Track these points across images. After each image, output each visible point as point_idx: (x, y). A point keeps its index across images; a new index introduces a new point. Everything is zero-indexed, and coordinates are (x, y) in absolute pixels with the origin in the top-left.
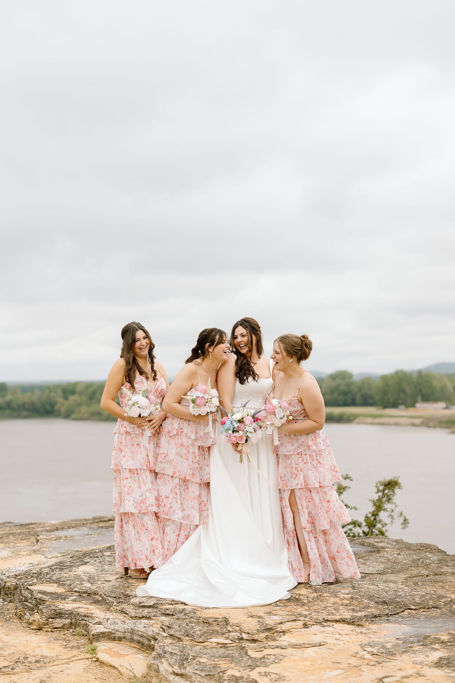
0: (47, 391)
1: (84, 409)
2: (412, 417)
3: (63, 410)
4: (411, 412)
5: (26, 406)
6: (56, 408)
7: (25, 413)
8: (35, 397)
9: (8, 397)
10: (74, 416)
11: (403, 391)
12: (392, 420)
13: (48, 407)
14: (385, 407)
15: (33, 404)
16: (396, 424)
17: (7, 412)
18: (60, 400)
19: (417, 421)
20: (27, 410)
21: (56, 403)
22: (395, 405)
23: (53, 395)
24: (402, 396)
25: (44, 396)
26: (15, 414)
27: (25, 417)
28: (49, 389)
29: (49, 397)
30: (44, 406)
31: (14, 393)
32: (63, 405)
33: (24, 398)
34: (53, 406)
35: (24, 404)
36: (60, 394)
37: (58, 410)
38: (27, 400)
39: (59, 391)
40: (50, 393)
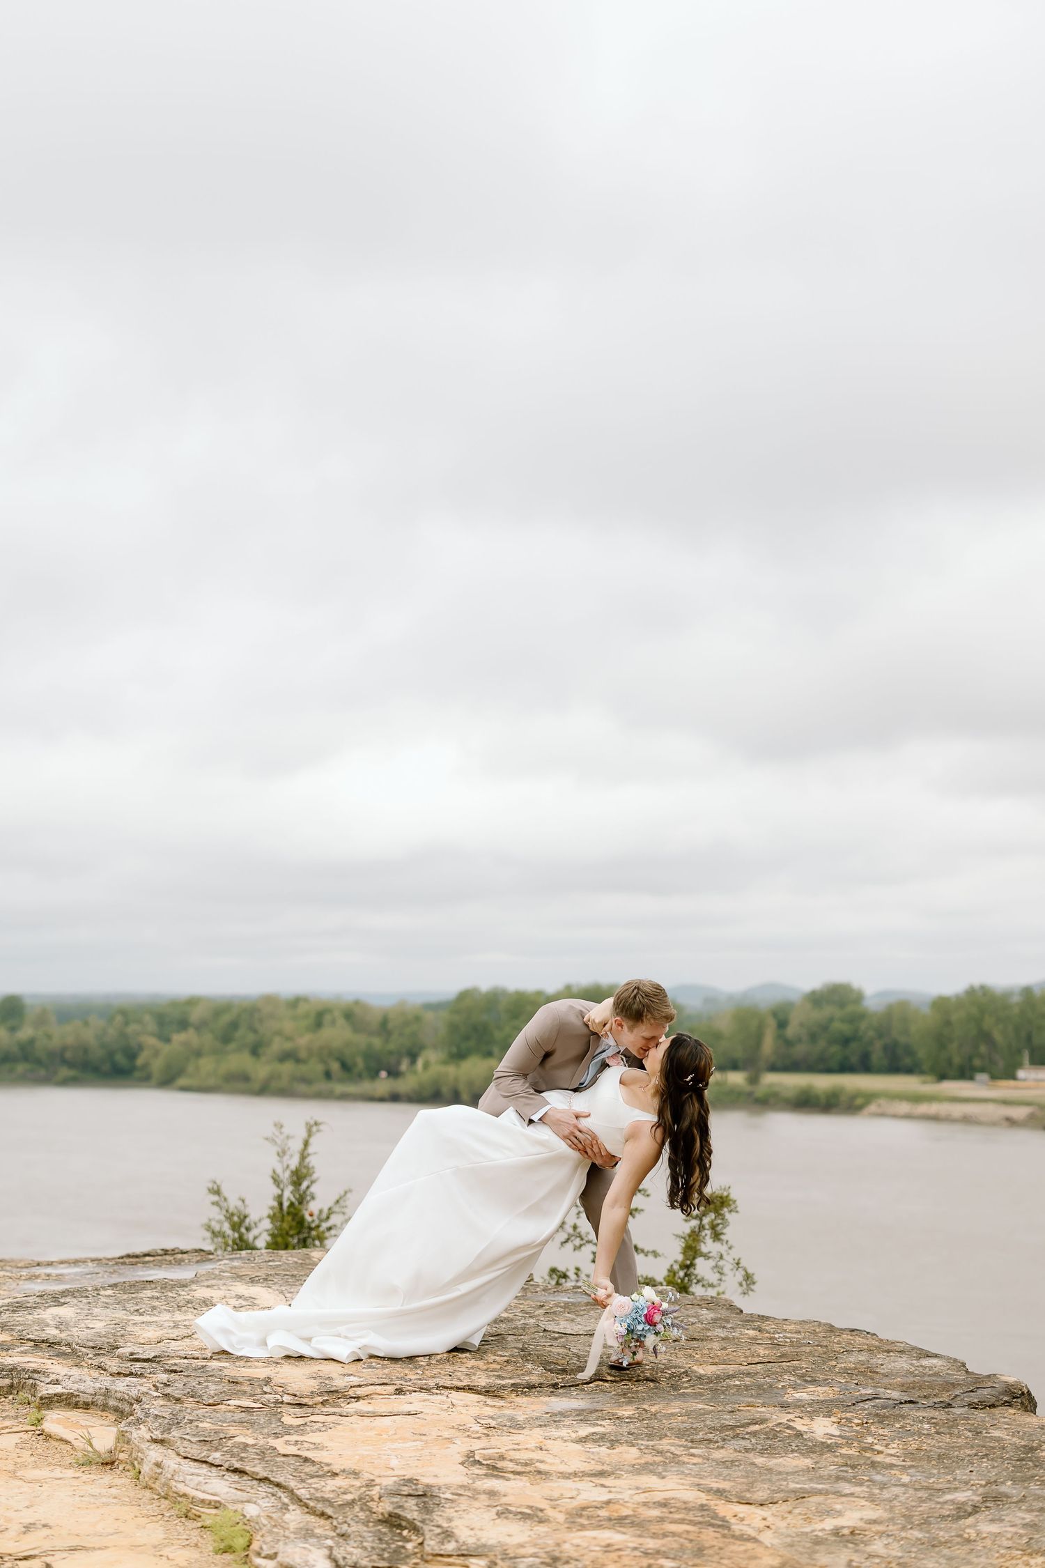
0: (119, 1018)
1: (206, 1064)
2: (1006, 1102)
3: (157, 1065)
4: (1004, 1089)
5: (68, 1055)
6: (140, 1061)
7: (64, 1072)
8: (90, 1033)
9: (25, 1033)
10: (182, 1081)
11: (986, 1037)
12: (958, 1110)
13: (120, 1059)
14: (942, 1077)
15: (84, 1049)
16: (967, 1120)
17: (21, 1068)
18: (150, 1041)
19: (1020, 1113)
20: (70, 1064)
21: (141, 1048)
22: (965, 1073)
23: (132, 1028)
24: (983, 1049)
25: (112, 1032)
26: (42, 1072)
27: (66, 1082)
28: (123, 1012)
29: (123, 1035)
30: (111, 1054)
31: (42, 1019)
32: (156, 1053)
33: (63, 1035)
34: (132, 1055)
35: (64, 1049)
36: (152, 1026)
37: (146, 1066)
38: (70, 1040)
39: (147, 1018)
40: (127, 1023)
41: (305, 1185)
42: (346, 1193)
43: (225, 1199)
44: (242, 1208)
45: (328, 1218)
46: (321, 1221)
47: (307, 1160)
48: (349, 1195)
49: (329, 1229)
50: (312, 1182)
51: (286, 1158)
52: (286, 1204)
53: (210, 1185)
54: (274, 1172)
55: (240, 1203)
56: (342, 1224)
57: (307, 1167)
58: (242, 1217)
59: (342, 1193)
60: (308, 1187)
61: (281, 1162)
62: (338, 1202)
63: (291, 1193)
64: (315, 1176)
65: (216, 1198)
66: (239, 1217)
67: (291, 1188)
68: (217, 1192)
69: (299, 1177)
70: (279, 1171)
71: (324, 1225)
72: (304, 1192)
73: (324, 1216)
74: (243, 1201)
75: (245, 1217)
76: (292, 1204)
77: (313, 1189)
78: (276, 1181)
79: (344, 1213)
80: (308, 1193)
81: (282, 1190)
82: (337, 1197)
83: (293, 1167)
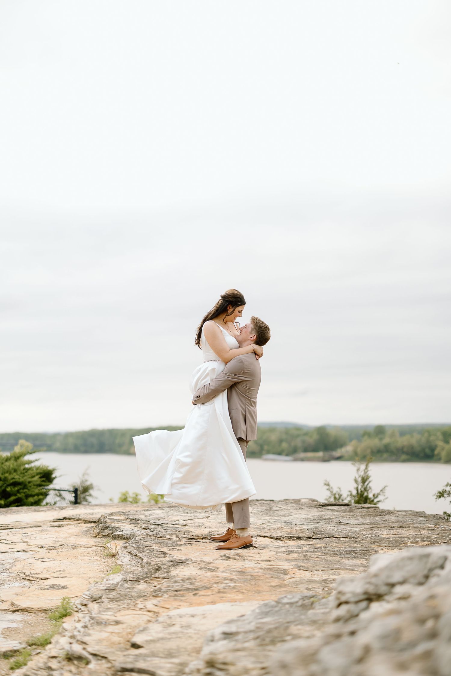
0: (426, 435)
3: (443, 454)
5: (405, 449)
6: (436, 452)
7: (404, 457)
8: (414, 440)
9: (387, 440)
13: (428, 451)
15: (412, 447)
17: (385, 455)
18: (440, 444)
20: (407, 453)
21: (436, 446)
23: (432, 438)
25: (424, 440)
26: (394, 458)
27: (404, 461)
28: (428, 432)
29: (428, 441)
30: (423, 450)
31: (392, 435)
32: (443, 449)
33: (402, 441)
34: (433, 449)
35: (403, 448)
36: (441, 437)
37: (439, 454)
38: (405, 443)
39: (439, 434)
40: (430, 435)
41: (366, 484)
42: (385, 487)
43: (332, 488)
44: (339, 492)
45: (377, 497)
46: (375, 498)
47: (368, 473)
48: (386, 488)
49: (379, 502)
50: (370, 482)
51: (360, 472)
52: (359, 491)
53: (325, 482)
54: (356, 478)
55: (338, 490)
56: (384, 500)
57: (367, 476)
58: (340, 495)
59: (383, 487)
60: (368, 484)
61: (358, 473)
62: (381, 491)
63: (361, 486)
64: (370, 479)
65: (327, 487)
66: (339, 495)
67: (361, 484)
68: (328, 485)
69: (364, 480)
70: (357, 477)
71: (376, 500)
72: (366, 487)
73: (375, 496)
74: (340, 489)
75: (341, 495)
76: (361, 491)
77: (370, 485)
78: (356, 481)
79: (384, 495)
80: (368, 486)
81: (358, 485)
82: (381, 489)
83: (361, 476)
